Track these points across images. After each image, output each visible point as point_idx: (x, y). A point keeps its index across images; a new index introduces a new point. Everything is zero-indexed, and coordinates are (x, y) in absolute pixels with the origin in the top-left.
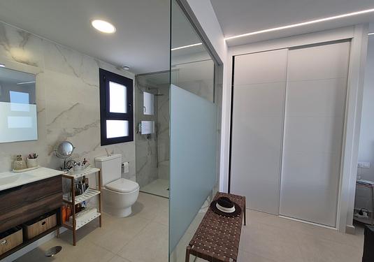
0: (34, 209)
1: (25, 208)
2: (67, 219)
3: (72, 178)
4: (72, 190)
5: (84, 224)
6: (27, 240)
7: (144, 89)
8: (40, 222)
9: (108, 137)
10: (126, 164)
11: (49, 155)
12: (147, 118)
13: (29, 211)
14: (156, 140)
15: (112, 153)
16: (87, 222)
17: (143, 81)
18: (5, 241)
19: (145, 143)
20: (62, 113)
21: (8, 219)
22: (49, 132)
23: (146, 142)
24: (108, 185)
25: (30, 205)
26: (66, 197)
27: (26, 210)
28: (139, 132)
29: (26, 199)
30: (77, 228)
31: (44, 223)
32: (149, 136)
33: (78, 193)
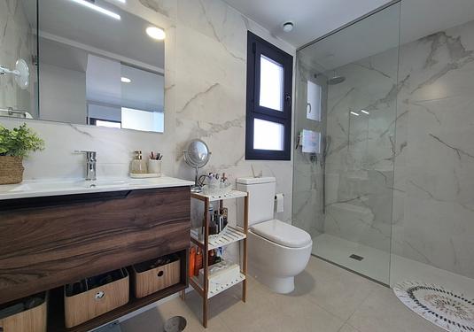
0: (146, 242)
1: (132, 238)
2: (196, 273)
3: (206, 199)
4: (204, 223)
5: (221, 290)
6: (135, 300)
7: (307, 75)
8: (155, 271)
9: (255, 148)
10: (280, 196)
11: (177, 160)
12: (312, 125)
13: (137, 246)
14: (323, 165)
15: (260, 176)
16: (225, 288)
17: (307, 60)
18: (101, 294)
19: (306, 167)
20: (196, 96)
21: (104, 253)
22: (179, 123)
23: (309, 166)
24: (255, 227)
25: (139, 234)
26: (195, 233)
27: (132, 241)
28: (299, 146)
29: (133, 219)
30: (210, 296)
31: (161, 274)
32: (313, 157)
33: (213, 231)
